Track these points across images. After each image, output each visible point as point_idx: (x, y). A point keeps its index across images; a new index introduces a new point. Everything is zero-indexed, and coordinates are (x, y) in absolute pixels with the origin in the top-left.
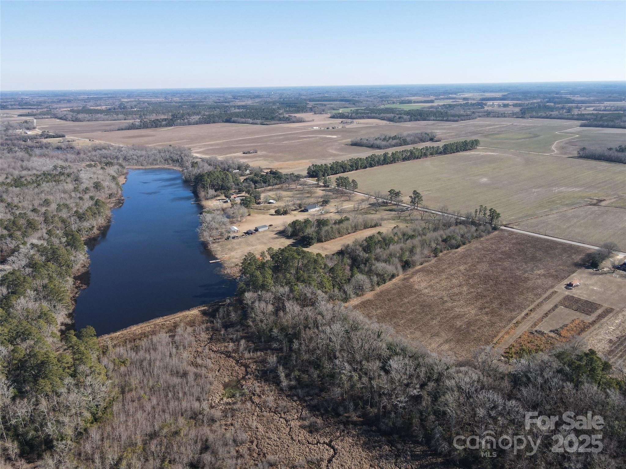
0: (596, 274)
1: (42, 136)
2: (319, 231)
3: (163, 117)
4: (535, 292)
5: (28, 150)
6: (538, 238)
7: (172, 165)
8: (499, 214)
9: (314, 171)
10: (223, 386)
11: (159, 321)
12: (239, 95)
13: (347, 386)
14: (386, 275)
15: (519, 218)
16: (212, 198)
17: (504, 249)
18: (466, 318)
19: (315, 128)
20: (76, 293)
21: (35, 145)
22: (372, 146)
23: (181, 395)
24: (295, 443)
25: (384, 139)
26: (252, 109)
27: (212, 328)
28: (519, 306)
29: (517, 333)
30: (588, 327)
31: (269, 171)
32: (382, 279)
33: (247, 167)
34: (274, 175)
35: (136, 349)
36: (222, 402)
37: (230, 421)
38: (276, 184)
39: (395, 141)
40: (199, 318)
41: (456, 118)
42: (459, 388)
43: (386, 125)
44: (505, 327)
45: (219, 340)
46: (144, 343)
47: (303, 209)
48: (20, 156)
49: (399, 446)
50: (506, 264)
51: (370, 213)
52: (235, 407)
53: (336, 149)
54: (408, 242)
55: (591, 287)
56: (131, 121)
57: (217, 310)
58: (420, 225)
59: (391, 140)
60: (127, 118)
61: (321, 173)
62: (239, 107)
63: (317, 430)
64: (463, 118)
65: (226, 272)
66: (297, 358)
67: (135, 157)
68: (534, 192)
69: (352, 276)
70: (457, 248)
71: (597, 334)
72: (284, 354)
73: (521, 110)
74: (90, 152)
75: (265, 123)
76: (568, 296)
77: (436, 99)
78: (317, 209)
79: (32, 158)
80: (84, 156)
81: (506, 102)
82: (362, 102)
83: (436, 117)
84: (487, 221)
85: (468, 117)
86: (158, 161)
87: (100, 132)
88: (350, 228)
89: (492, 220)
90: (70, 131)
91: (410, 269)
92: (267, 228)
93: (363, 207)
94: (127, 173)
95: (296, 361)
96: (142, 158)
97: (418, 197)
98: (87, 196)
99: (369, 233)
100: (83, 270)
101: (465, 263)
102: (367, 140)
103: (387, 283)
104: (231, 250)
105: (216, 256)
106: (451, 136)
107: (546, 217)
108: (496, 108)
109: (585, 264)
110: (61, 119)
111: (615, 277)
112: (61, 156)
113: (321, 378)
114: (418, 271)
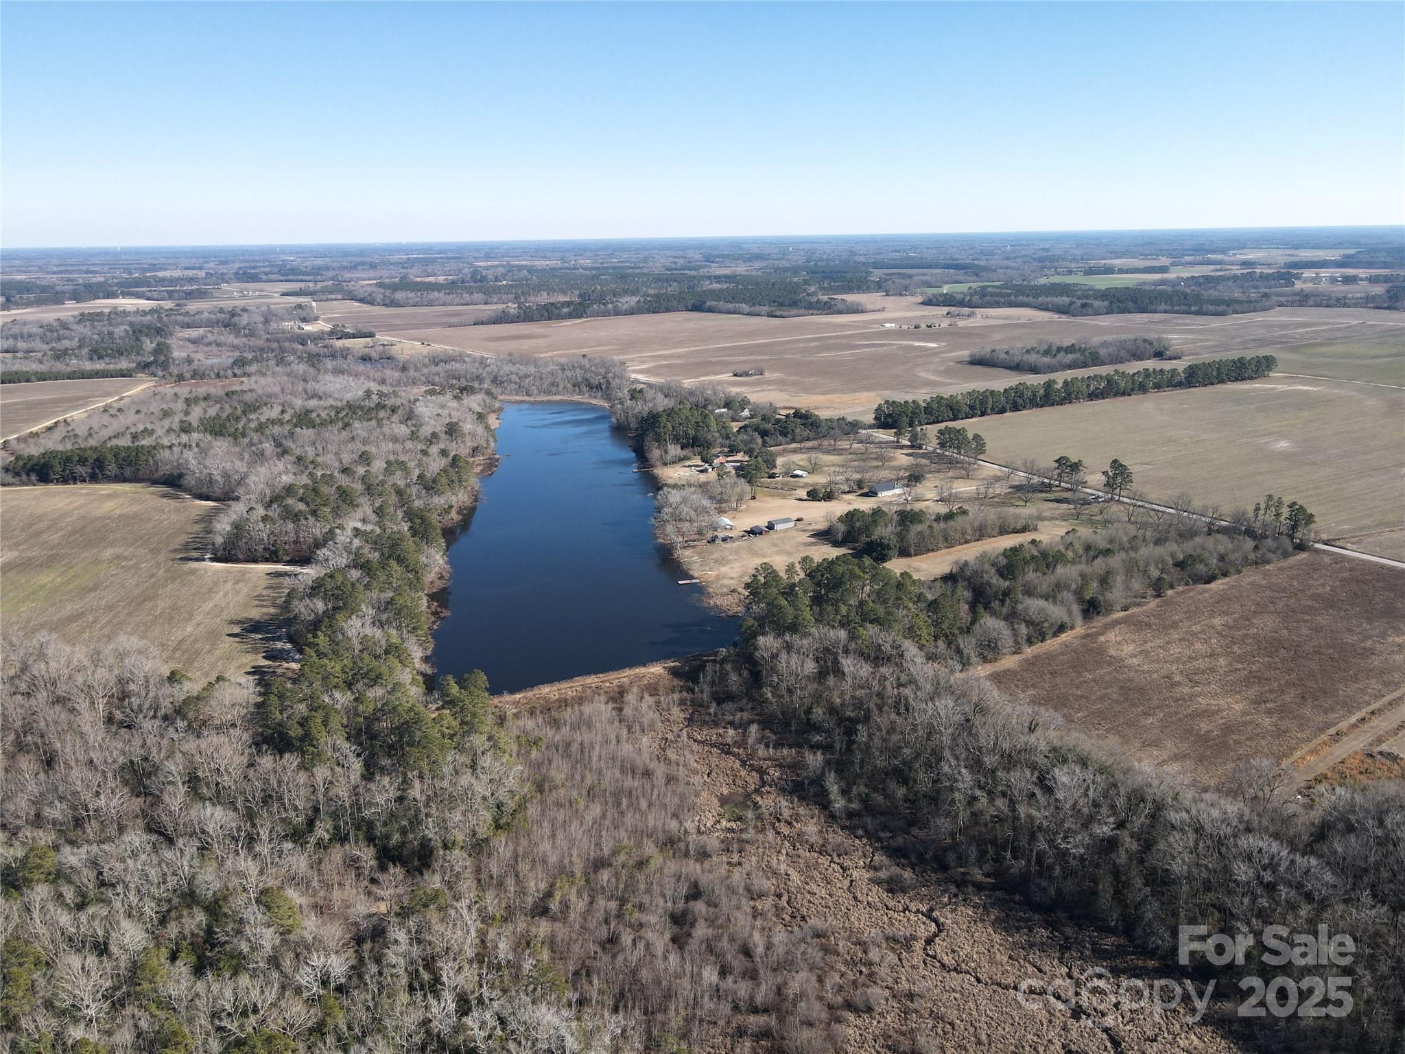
1: (332, 333)
2: (904, 533)
3: (562, 298)
4: (1385, 677)
5: (313, 359)
7: (587, 395)
8: (1311, 516)
9: (890, 415)
10: (719, 800)
11: (592, 680)
12: (717, 253)
13: (964, 815)
14: (1046, 625)
15: (1362, 529)
16: (674, 462)
17: (1320, 590)
18: (1222, 718)
19: (887, 325)
20: (434, 623)
21: (322, 351)
22: (1017, 367)
23: (644, 804)
24: (861, 906)
25: (1047, 352)
26: (748, 284)
27: (692, 700)
28: (1345, 703)
29: (1337, 753)
31: (792, 412)
32: (1039, 633)
33: (744, 403)
34: (803, 421)
35: (556, 724)
36: (718, 827)
37: (736, 858)
38: (808, 439)
39: (1071, 357)
40: (666, 682)
41: (1222, 308)
42: (1199, 829)
43: (1051, 322)
44: (1309, 740)
45: (706, 723)
46: (568, 715)
47: (866, 490)
48: (301, 372)
49: (1069, 931)
50: (1322, 620)
51: (1012, 505)
52: (744, 836)
53: (936, 372)
54: (1096, 562)
56: (500, 307)
57: (702, 667)
58: (1123, 532)
59: (1062, 354)
60: (489, 300)
61: (905, 420)
62: (719, 279)
63: (904, 891)
64: (1237, 307)
65: (712, 603)
66: (862, 761)
67: (514, 377)
69: (973, 622)
70: (1209, 581)
72: (837, 756)
73: (1388, 291)
74: (425, 366)
75: (778, 313)
77: (1173, 264)
78: (898, 491)
79: (320, 377)
80: (416, 374)
81: (1350, 272)
82: (995, 270)
83: (1172, 305)
84: (1284, 529)
85: (1249, 306)
86: (561, 387)
87: (440, 329)
88: (969, 531)
89: (1294, 528)
90: (385, 326)
91: (1100, 618)
92: (791, 524)
93: (998, 491)
94: (501, 410)
95: (861, 768)
96: (527, 381)
97: (1122, 473)
98: (434, 450)
99: (1009, 542)
100: (440, 584)
101: (1226, 613)
102: (1007, 353)
103: (1048, 642)
104: (722, 562)
105: (691, 573)
106: (1207, 347)
108: (1324, 286)
110: (361, 301)
112: (371, 374)
113: (911, 801)
114: (1117, 622)
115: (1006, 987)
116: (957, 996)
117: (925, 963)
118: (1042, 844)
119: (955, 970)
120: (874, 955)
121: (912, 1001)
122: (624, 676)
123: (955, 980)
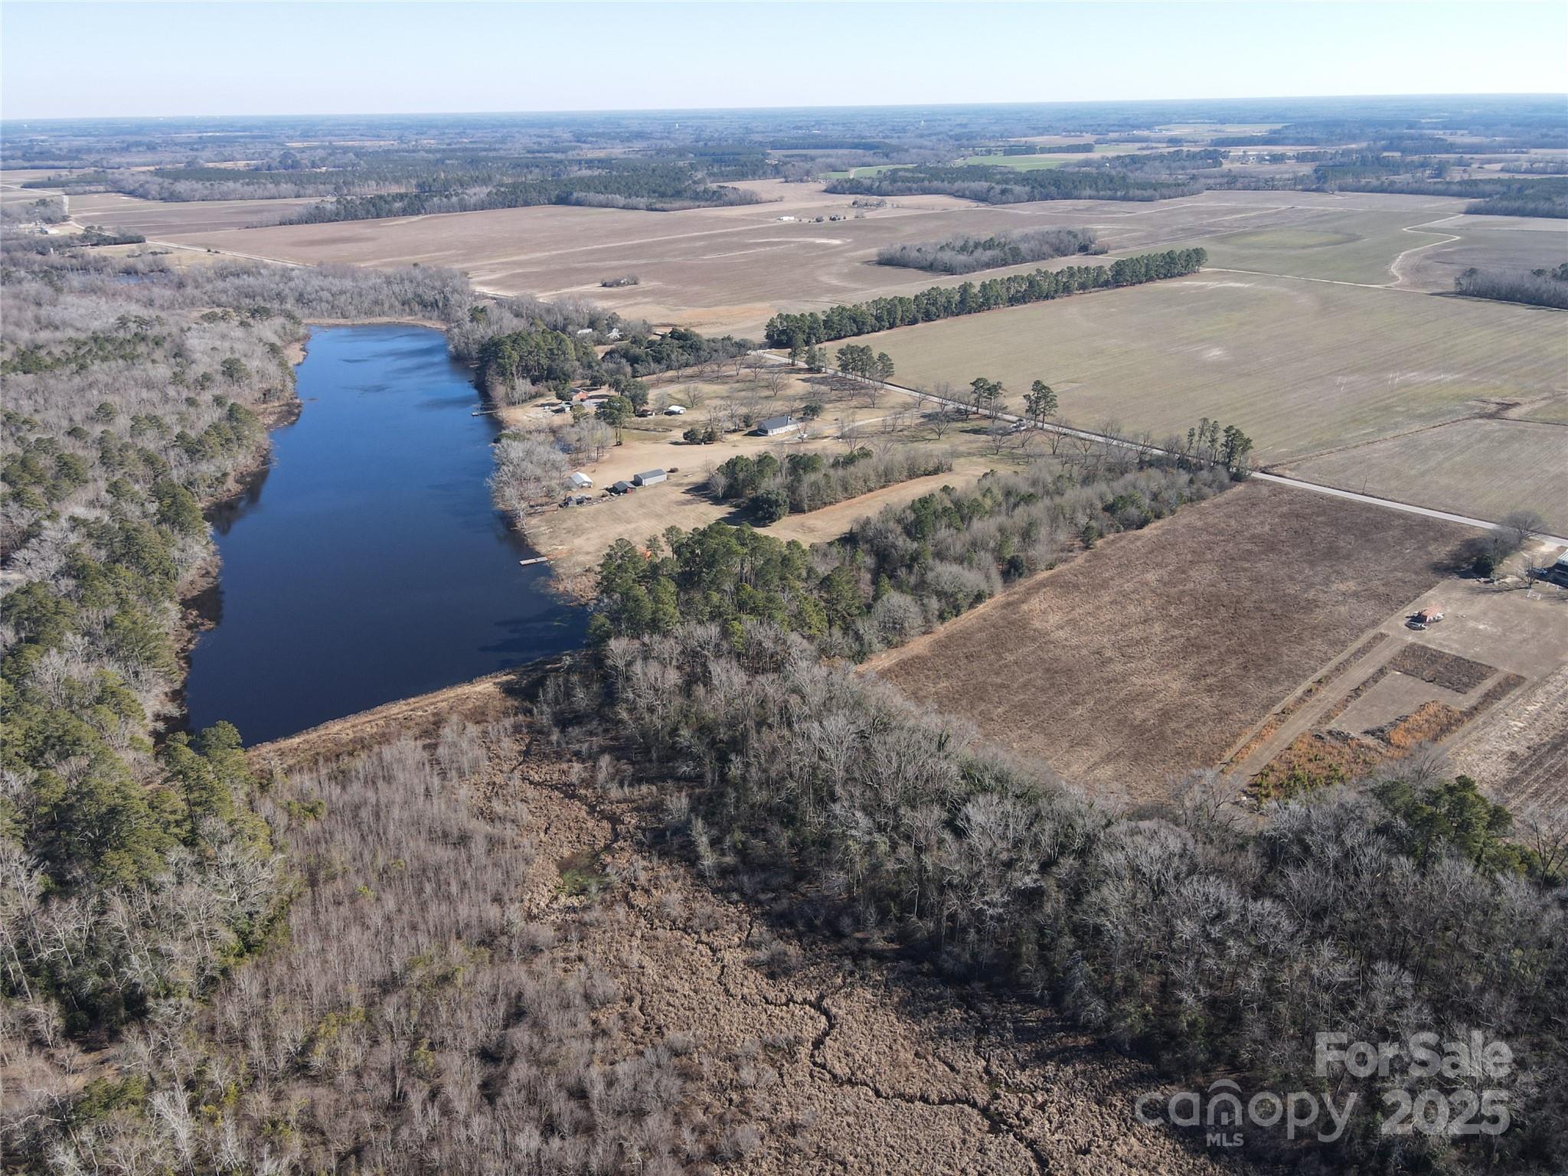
0: (1484, 592)
1: (84, 239)
2: (796, 484)
3: (395, 189)
4: (1331, 636)
5: (51, 275)
6: (1344, 502)
7: (420, 315)
8: (1249, 441)
9: (783, 332)
10: (558, 867)
11: (398, 709)
12: (590, 130)
13: (861, 866)
14: (960, 596)
15: (1300, 451)
16: (524, 401)
17: (1259, 530)
18: (1159, 702)
19: (785, 218)
20: (189, 641)
21: (68, 263)
22: (930, 267)
23: (454, 889)
24: (733, 1002)
25: (963, 249)
26: (624, 169)
27: (530, 726)
28: (1290, 671)
29: (1284, 736)
30: (1459, 722)
31: (669, 330)
32: (952, 606)
33: (612, 321)
34: (682, 343)
35: (342, 778)
36: (555, 906)
37: (575, 950)
38: (687, 365)
39: (989, 253)
40: (497, 703)
41: (1149, 192)
42: (1136, 871)
43: (968, 212)
44: (1253, 722)
45: (546, 756)
46: (361, 763)
47: (754, 428)
48: (33, 292)
49: (987, 1009)
50: (1262, 567)
51: (924, 439)
52: (588, 916)
53: (840, 275)
54: (1017, 511)
55: (1471, 624)
56: (314, 201)
57: (540, 683)
58: (1048, 470)
59: (980, 250)
60: (302, 192)
61: (801, 337)
62: (590, 163)
63: (787, 972)
64: (1165, 191)
65: (561, 588)
66: (738, 799)
67: (326, 295)
68: (1341, 385)
69: (876, 597)
70: (1140, 527)
71: (1479, 740)
72: (708, 790)
73: (1316, 171)
74: (209, 280)
75: (659, 206)
76: (1412, 645)
77: (1098, 142)
78: (791, 428)
79: (61, 299)
80: (197, 293)
81: (1278, 149)
82: (906, 151)
83: (1097, 190)
84: (1220, 458)
85: (1178, 189)
86: (386, 306)
87: (234, 230)
88: (873, 477)
89: (1230, 455)
90: (159, 227)
91: (1022, 580)
92: (663, 478)
93: (907, 422)
94: (307, 337)
95: (737, 808)
96: (343, 298)
97: (1045, 397)
98: (206, 397)
99: (919, 488)
100: (204, 584)
101: (1159, 565)
102: (919, 250)
103: (964, 616)
104: (577, 531)
105: (538, 548)
106: (1134, 239)
107: (1366, 449)
108: (1252, 166)
109: (1459, 568)
110: (131, 193)
111: (1533, 599)
112: (135, 293)
113: (799, 846)
114: (1042, 585)
115: (911, 1100)
116: (851, 1119)
117: (812, 1076)
118: (953, 901)
119: (849, 1081)
120: (747, 1075)
121: (794, 1135)
122: (444, 698)
123: (848, 1098)
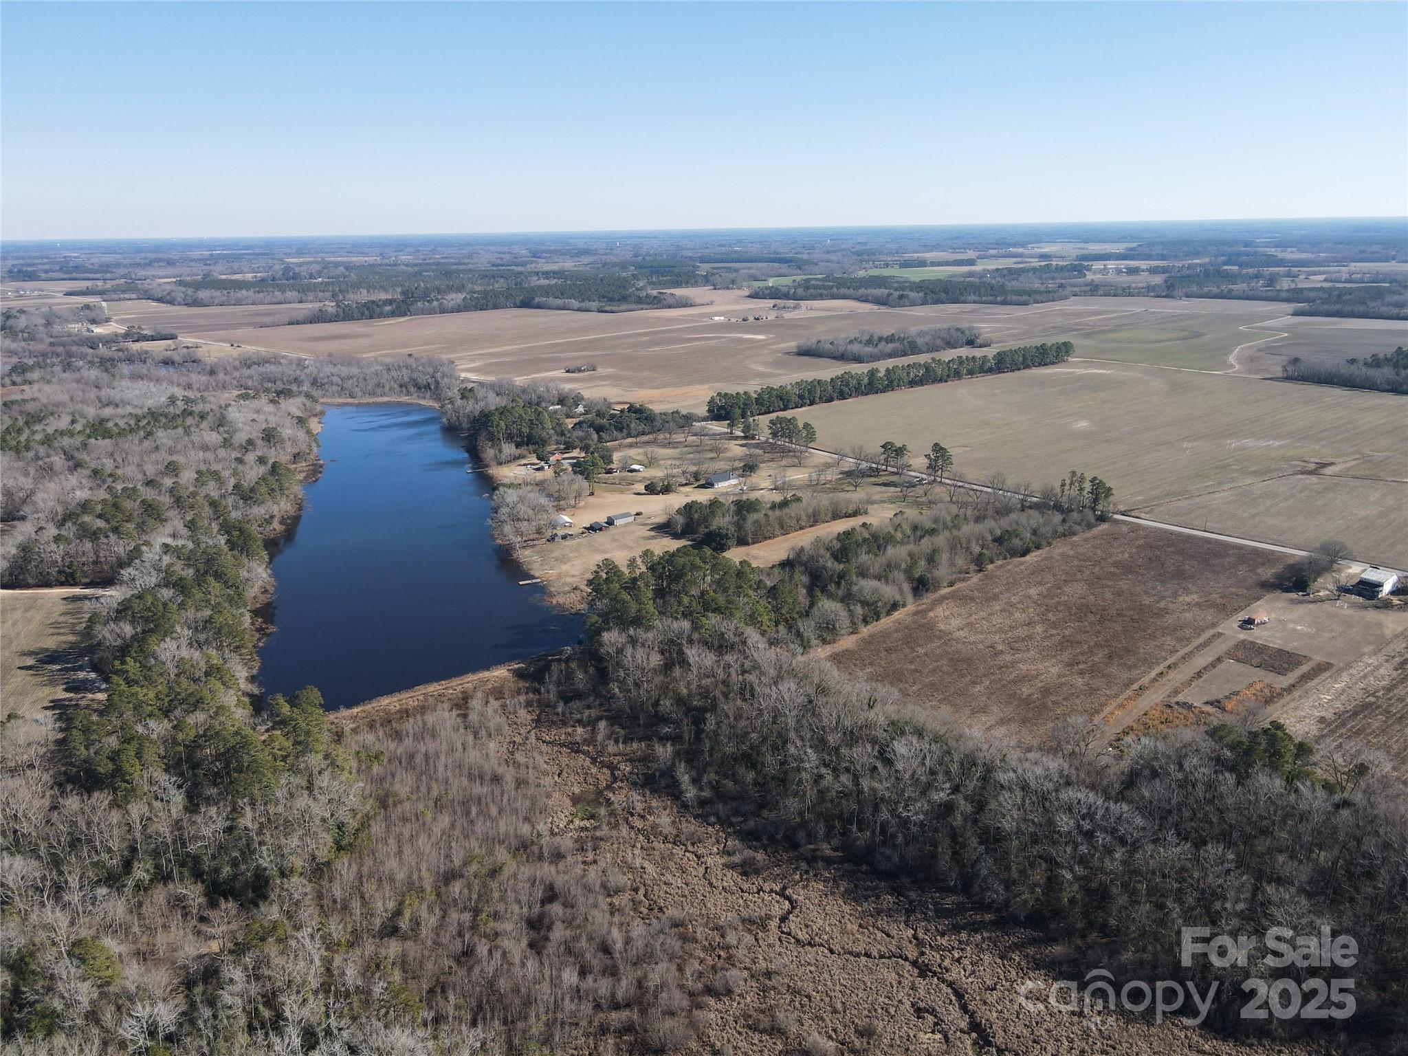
0: (1301, 602)
1: (126, 336)
2: (741, 522)
3: (383, 296)
4: (1178, 634)
5: (106, 364)
6: (1189, 537)
7: (415, 396)
8: (1110, 489)
9: (722, 407)
10: (571, 800)
11: (433, 688)
12: (543, 248)
13: (811, 794)
14: (880, 604)
15: (1153, 499)
16: (509, 461)
17: (1120, 557)
18: (1041, 681)
19: (717, 318)
20: (259, 640)
21: (116, 355)
22: (842, 357)
23: (494, 811)
24: (716, 892)
25: (869, 342)
27: (539, 701)
28: (1145, 659)
29: (1141, 706)
30: (1280, 695)
31: (626, 407)
32: (873, 611)
33: (578, 400)
34: (638, 416)
35: (398, 736)
36: (571, 827)
37: (590, 857)
38: (644, 434)
39: (891, 346)
40: (511, 684)
41: (1025, 298)
42: (1025, 787)
43: (870, 313)
44: (1116, 696)
45: (554, 723)
46: (410, 725)
47: (703, 482)
48: (93, 378)
49: (913, 895)
50: (1123, 584)
51: (843, 491)
52: (598, 834)
53: (766, 364)
54: (923, 541)
55: (1291, 626)
56: (317, 305)
57: (547, 667)
58: (946, 511)
59: (883, 343)
60: (304, 298)
61: (738, 411)
62: (547, 275)
63: (757, 872)
64: (1038, 297)
65: (554, 602)
66: (712, 749)
67: (335, 379)
68: (1187, 448)
69: (812, 605)
70: (1023, 555)
71: (1296, 709)
72: (686, 746)
73: (1166, 281)
74: (236, 368)
75: (607, 308)
76: (1243, 641)
77: (979, 257)
78: (733, 482)
79: (116, 383)
80: (227, 378)
81: (1133, 263)
82: (816, 264)
83: (980, 295)
84: (1087, 502)
85: (1048, 296)
86: (387, 388)
87: (250, 329)
88: (804, 517)
89: (1096, 501)
90: (188, 327)
91: (929, 595)
92: (631, 519)
93: (829, 478)
94: (322, 413)
95: (711, 756)
96: (350, 382)
97: (943, 456)
98: (251, 457)
99: (841, 526)
100: (263, 599)
101: (1040, 583)
102: (832, 343)
103: (882, 621)
104: (563, 560)
105: (532, 573)
106: (1014, 335)
107: (1207, 498)
108: (1111, 277)
109: (1281, 585)
110: (159, 300)
111: (1341, 608)
112: (175, 379)
113: (760, 785)
114: (945, 598)
115: (858, 955)
116: (813, 969)
117: (780, 940)
118: (885, 815)
119: (810, 944)
120: (731, 938)
121: (770, 979)
122: (469, 681)
123: (810, 954)
